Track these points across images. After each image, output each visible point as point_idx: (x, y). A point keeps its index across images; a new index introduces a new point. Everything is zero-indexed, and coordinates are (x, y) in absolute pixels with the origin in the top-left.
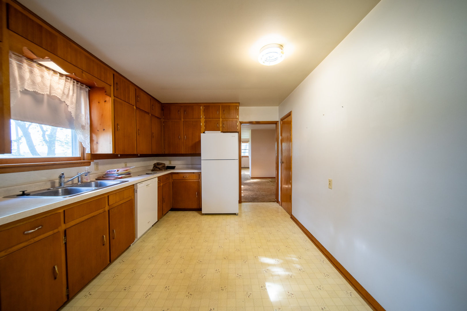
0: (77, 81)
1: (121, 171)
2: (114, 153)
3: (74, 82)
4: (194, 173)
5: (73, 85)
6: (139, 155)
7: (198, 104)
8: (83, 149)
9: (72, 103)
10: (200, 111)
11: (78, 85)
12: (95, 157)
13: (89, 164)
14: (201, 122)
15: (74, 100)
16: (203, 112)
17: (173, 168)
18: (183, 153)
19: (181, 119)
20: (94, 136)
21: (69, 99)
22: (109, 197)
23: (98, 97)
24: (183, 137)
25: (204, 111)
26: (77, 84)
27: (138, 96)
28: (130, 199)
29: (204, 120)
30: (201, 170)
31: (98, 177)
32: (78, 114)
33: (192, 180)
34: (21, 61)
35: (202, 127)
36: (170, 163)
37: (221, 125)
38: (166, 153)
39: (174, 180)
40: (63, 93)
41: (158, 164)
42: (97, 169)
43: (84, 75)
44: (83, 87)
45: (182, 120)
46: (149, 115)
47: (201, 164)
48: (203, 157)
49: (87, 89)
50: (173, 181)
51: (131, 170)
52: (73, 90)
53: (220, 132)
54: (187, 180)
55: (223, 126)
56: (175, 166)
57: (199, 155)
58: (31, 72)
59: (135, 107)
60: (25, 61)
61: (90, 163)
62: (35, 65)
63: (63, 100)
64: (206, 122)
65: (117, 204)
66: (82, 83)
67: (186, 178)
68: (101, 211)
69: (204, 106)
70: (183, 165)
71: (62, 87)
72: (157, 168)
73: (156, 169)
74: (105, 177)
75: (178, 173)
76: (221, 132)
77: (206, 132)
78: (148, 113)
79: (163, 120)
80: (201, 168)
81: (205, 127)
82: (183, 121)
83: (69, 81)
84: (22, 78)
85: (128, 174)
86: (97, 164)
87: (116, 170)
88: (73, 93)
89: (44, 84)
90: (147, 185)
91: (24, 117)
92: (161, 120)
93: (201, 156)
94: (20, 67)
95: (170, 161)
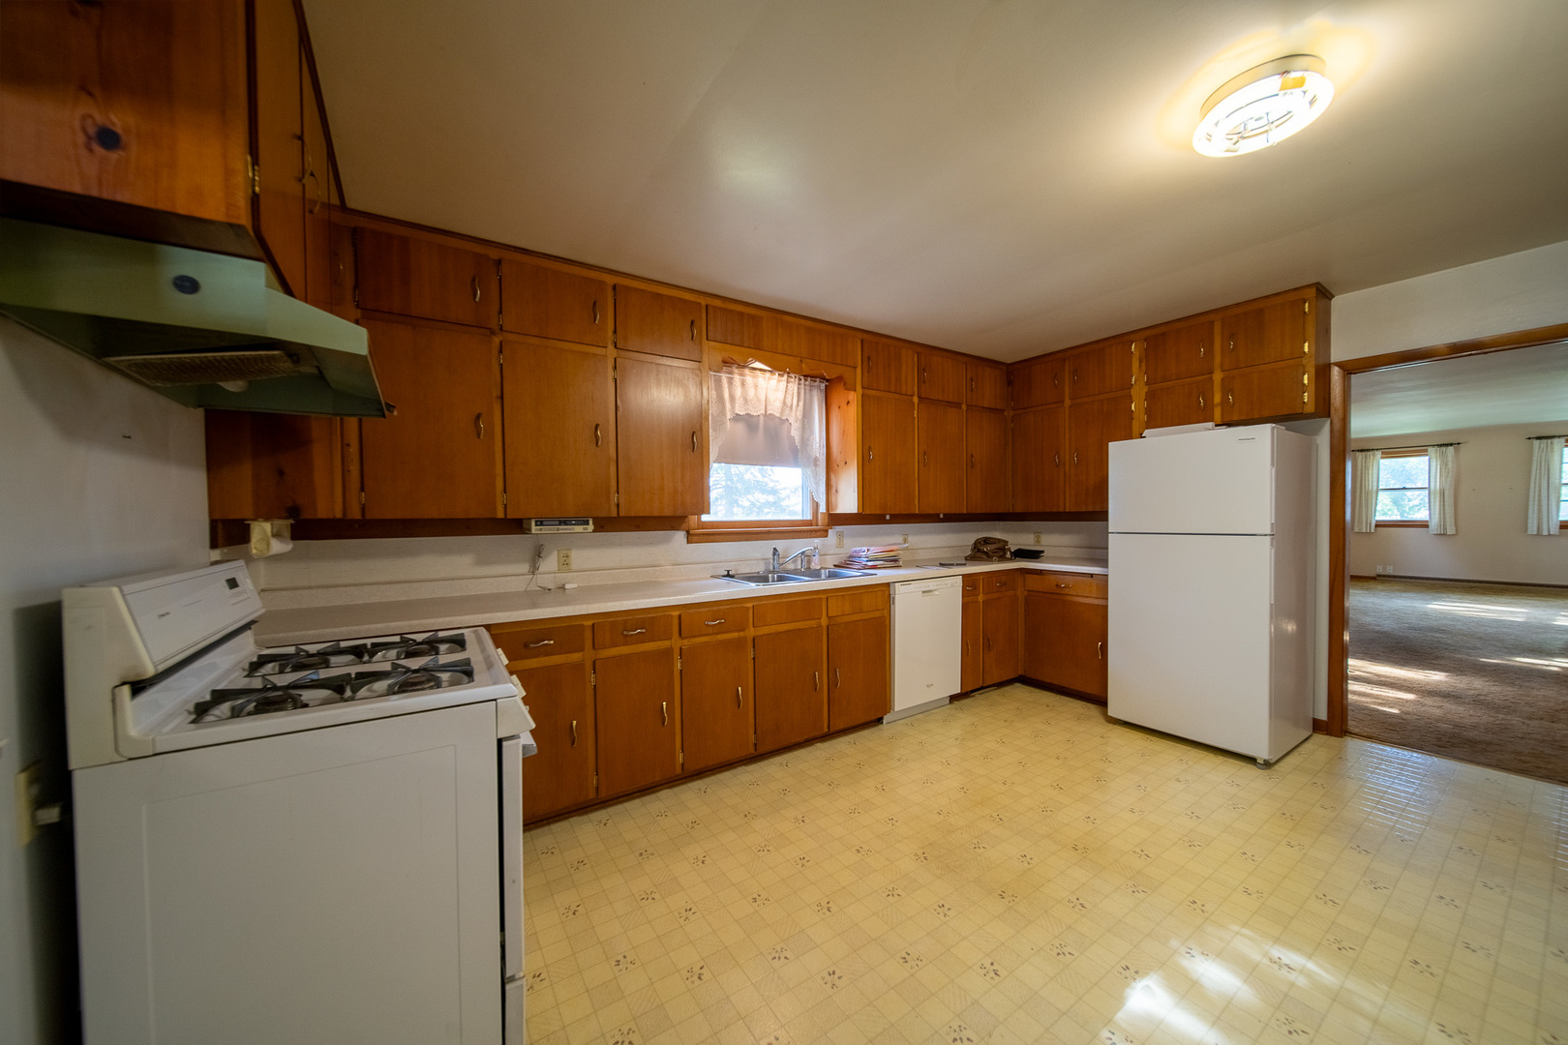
0: (805, 376)
1: (874, 551)
2: (861, 511)
3: (800, 380)
4: (1092, 575)
5: (799, 384)
6: (941, 516)
7: (1123, 339)
8: (816, 505)
9: (797, 420)
10: (1131, 363)
11: (807, 383)
12: (837, 520)
13: (824, 533)
14: (1134, 398)
15: (800, 414)
16: (1141, 361)
17: (1034, 555)
18: (1067, 510)
19: (1063, 402)
20: (833, 477)
21: (793, 414)
22: (829, 600)
23: (840, 396)
24: (1067, 457)
25: (1147, 357)
26: (806, 380)
27: (924, 370)
28: (877, 614)
29: (1146, 389)
30: (1107, 567)
31: (841, 563)
32: (805, 441)
33: (1087, 601)
34: (731, 373)
35: (1135, 416)
36: (1038, 541)
37: (1217, 399)
38: (1019, 509)
39: (1029, 591)
40: (784, 403)
41: (986, 541)
42: (840, 545)
43: (804, 366)
44: (816, 384)
45: (1068, 402)
46: (961, 408)
47: (1107, 548)
48: (1114, 522)
49: (823, 386)
50: (1026, 593)
51: (901, 552)
52: (799, 393)
53: (1210, 424)
54: (1069, 598)
55: (1224, 402)
56: (1043, 552)
57: (1102, 515)
58: (743, 384)
59: (916, 399)
60: (736, 371)
61: (827, 531)
62: (747, 371)
63: (784, 418)
64: (1151, 396)
65: (846, 619)
66: (813, 377)
67: (1067, 591)
68: (813, 623)
69: (1145, 340)
70: (1078, 549)
71: (781, 395)
72: (980, 551)
73: (979, 554)
74: (847, 563)
75: (1041, 572)
76: (1216, 426)
77: (1146, 432)
78: (958, 405)
79: (1012, 413)
80: (1107, 560)
81: (1146, 413)
82: (1070, 407)
83: (793, 380)
84: (732, 398)
85: (891, 561)
86: (840, 535)
87: (865, 549)
88: (798, 401)
89: (759, 400)
90: (923, 592)
91: (731, 457)
92: (1006, 413)
93: (1107, 520)
94: (730, 381)
95: (1038, 534)
